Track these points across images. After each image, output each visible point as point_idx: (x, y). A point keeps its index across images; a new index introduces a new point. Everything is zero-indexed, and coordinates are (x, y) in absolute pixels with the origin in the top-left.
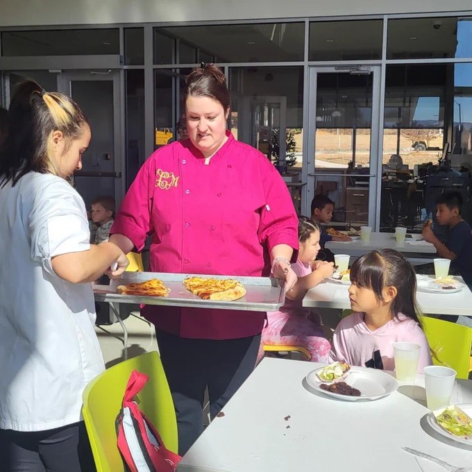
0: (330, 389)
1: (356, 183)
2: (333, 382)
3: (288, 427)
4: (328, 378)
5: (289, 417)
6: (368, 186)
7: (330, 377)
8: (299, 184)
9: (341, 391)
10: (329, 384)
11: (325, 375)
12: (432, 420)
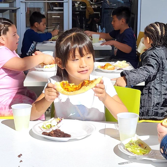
0: (49, 135)
1: (54, 8)
2: (51, 130)
3: (21, 161)
4: (47, 128)
5: (21, 155)
6: (62, 10)
7: (48, 127)
8: (14, 8)
9: (57, 135)
10: (48, 132)
11: (45, 126)
12: (122, 148)
